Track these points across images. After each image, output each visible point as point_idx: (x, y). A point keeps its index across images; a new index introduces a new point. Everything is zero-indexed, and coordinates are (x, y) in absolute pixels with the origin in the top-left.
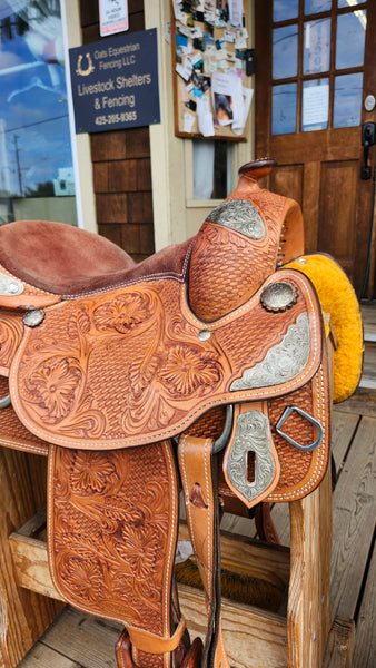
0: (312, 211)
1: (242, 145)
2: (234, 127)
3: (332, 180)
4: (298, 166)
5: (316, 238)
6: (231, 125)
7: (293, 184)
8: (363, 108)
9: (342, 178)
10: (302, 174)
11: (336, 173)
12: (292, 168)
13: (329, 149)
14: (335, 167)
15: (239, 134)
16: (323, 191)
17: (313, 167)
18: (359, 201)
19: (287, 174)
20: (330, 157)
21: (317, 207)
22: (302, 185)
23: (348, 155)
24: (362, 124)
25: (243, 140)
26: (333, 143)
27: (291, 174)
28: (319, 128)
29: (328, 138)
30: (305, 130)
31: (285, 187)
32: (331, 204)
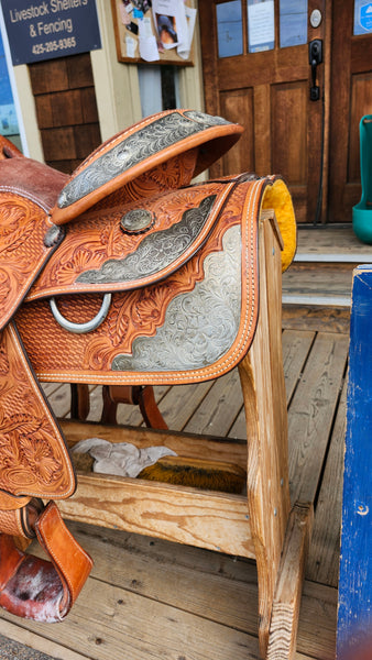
0: (264, 137)
1: (188, 70)
2: (179, 50)
3: (282, 103)
4: (248, 90)
5: (269, 164)
6: (176, 48)
7: (244, 109)
8: (310, 24)
9: (292, 100)
10: (252, 98)
11: (285, 95)
12: (241, 92)
13: (277, 70)
14: (284, 89)
15: (185, 57)
16: (274, 115)
17: (262, 91)
18: (310, 123)
19: (237, 99)
20: (279, 79)
21: (268, 133)
22: (253, 110)
23: (297, 75)
24: (309, 43)
25: (189, 64)
26: (282, 64)
27: (241, 99)
28: (267, 48)
29: (275, 60)
30: (252, 51)
31: (236, 113)
32: (282, 128)
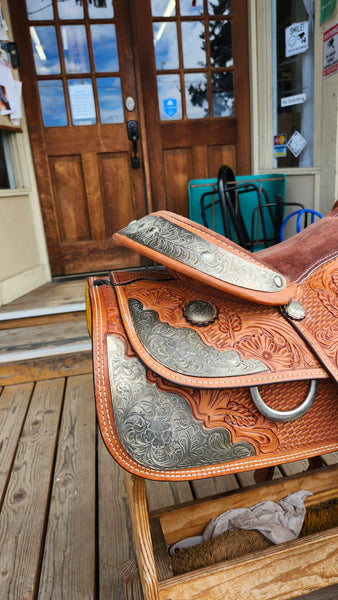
0: (96, 197)
1: (18, 135)
2: (12, 117)
3: (108, 170)
4: (77, 157)
5: (103, 219)
6: (9, 115)
7: (74, 173)
8: (125, 108)
9: (117, 167)
10: (81, 164)
11: (110, 163)
12: (70, 158)
13: (102, 142)
14: (109, 158)
15: (16, 124)
16: (103, 179)
17: (90, 159)
18: (133, 186)
19: (66, 164)
20: (104, 149)
21: (99, 193)
22: (82, 174)
23: (119, 147)
24: (126, 122)
25: (19, 130)
26: (105, 137)
27: (70, 164)
28: (89, 123)
29: (99, 133)
30: (76, 124)
31: (67, 176)
32: (111, 190)
